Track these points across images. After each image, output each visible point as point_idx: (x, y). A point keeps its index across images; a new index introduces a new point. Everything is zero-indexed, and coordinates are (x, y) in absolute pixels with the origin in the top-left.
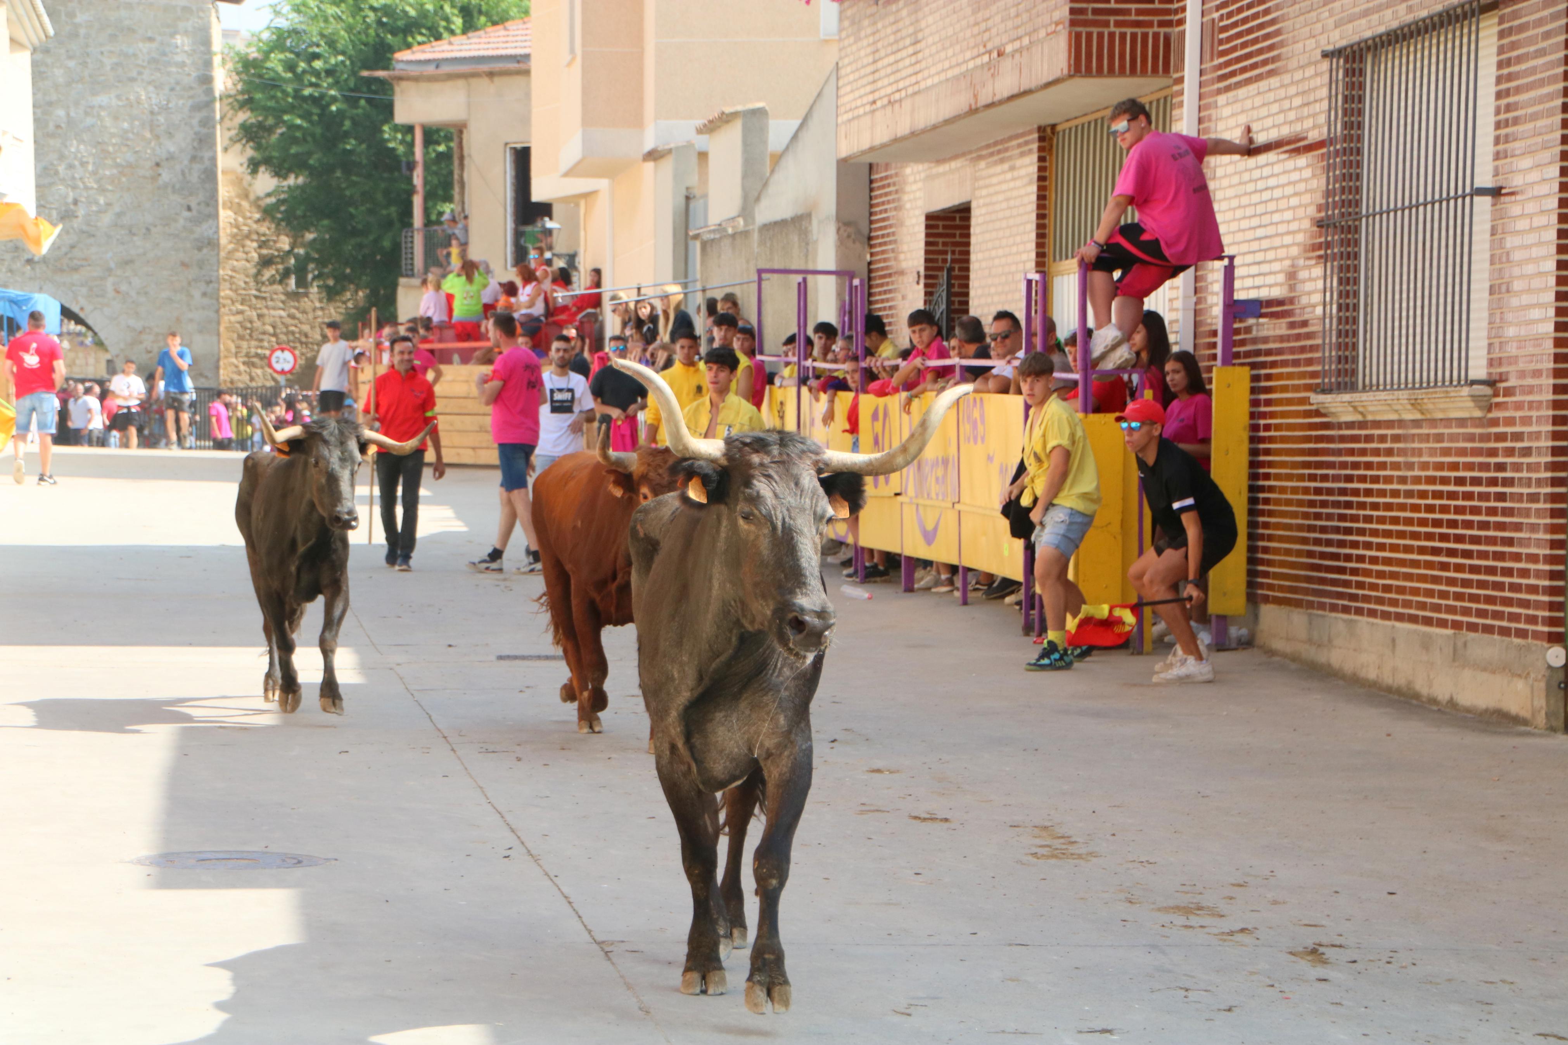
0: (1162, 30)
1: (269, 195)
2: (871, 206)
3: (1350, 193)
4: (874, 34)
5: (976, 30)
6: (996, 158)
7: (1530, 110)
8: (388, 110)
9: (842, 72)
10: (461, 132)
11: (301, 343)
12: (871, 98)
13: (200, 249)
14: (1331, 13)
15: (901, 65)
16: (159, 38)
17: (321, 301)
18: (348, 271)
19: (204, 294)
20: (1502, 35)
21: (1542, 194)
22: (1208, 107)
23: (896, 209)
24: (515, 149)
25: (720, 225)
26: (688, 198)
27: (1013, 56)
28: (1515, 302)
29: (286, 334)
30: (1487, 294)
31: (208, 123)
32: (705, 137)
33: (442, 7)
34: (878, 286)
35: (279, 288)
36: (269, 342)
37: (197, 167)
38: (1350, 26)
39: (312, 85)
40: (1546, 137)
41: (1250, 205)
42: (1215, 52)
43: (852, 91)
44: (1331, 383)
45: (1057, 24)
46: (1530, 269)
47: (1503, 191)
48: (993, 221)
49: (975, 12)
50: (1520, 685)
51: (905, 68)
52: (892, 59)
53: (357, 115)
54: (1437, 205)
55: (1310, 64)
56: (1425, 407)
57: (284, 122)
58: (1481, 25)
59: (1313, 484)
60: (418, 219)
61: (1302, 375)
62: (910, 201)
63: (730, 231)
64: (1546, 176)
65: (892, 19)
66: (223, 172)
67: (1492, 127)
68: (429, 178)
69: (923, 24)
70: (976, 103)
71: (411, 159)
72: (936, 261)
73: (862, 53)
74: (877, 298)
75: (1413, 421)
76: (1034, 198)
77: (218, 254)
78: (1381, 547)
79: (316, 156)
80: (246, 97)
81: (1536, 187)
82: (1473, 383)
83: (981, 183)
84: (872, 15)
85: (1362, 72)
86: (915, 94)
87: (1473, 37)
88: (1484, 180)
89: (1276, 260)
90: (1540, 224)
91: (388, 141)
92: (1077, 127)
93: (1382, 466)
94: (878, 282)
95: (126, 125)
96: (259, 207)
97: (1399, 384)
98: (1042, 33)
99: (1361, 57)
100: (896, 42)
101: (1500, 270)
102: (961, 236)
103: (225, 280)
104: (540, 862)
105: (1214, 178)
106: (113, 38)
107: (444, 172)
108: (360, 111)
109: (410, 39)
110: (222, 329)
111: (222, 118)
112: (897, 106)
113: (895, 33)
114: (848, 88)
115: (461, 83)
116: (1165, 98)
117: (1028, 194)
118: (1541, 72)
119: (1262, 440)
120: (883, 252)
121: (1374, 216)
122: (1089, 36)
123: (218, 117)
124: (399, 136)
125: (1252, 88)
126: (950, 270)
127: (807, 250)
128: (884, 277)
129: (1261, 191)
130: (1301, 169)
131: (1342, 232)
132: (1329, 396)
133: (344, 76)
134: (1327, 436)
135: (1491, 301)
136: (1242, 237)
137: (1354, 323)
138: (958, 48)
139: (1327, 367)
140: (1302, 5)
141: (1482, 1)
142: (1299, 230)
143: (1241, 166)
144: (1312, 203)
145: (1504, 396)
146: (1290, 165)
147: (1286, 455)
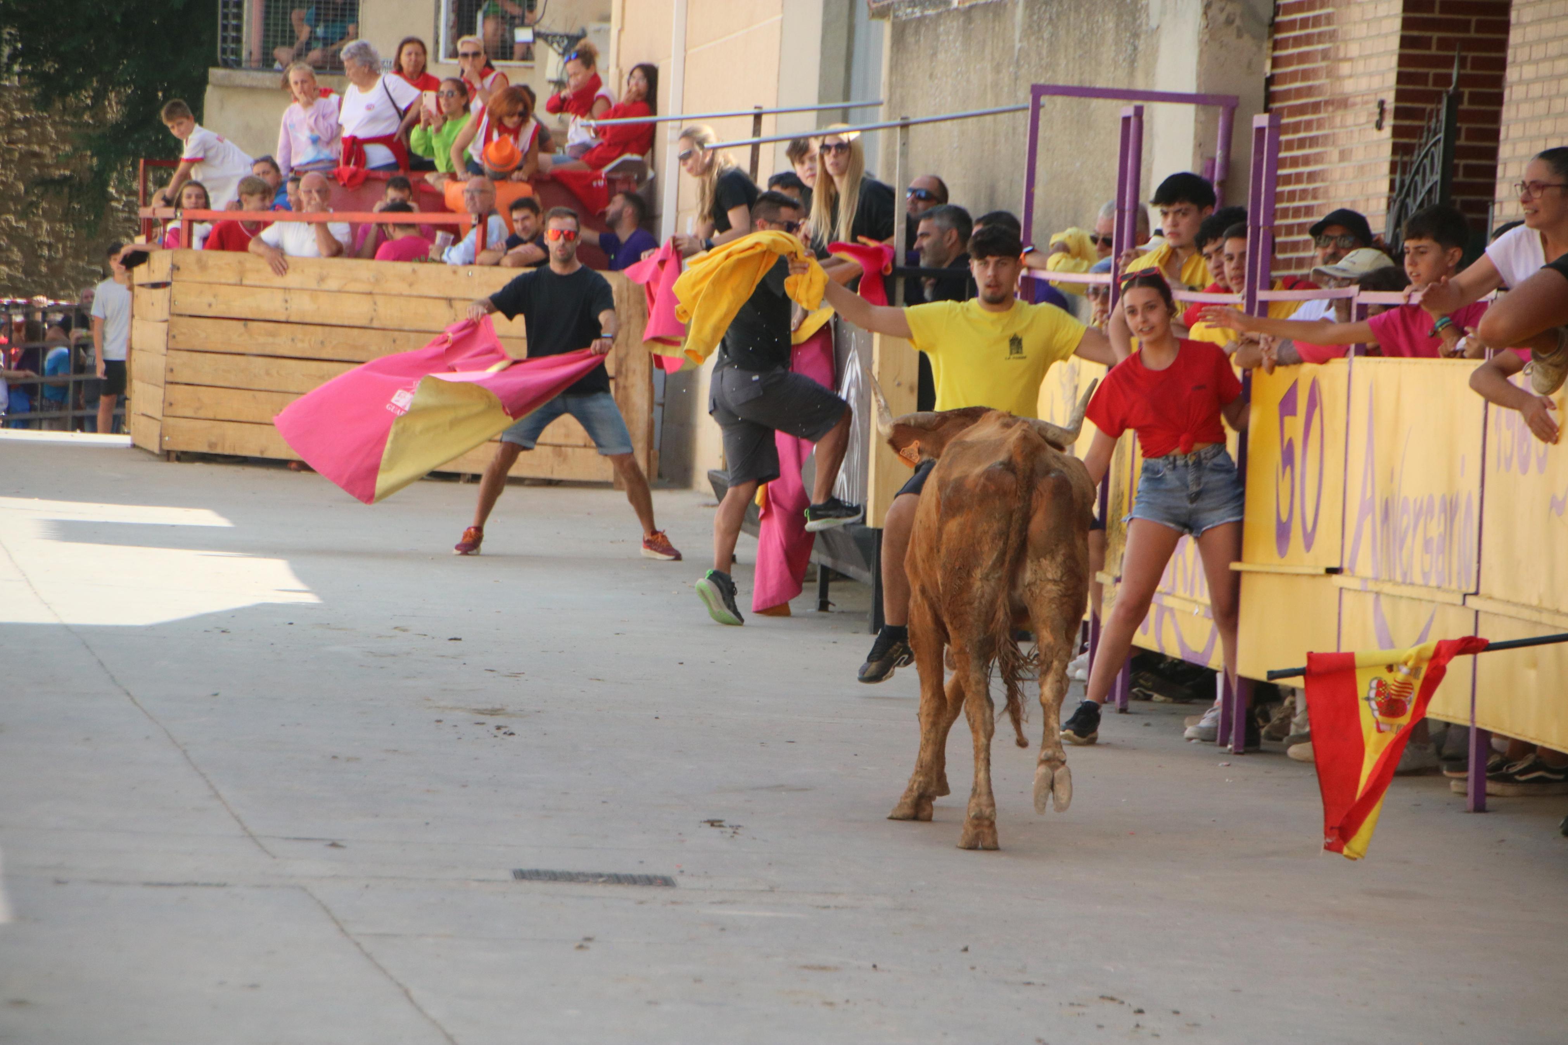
34: (1286, 129)
72: (1422, 79)
102: (1487, 25)
120: (1303, 58)
126: (1455, 100)
127: (1135, 48)
128: (1301, 110)
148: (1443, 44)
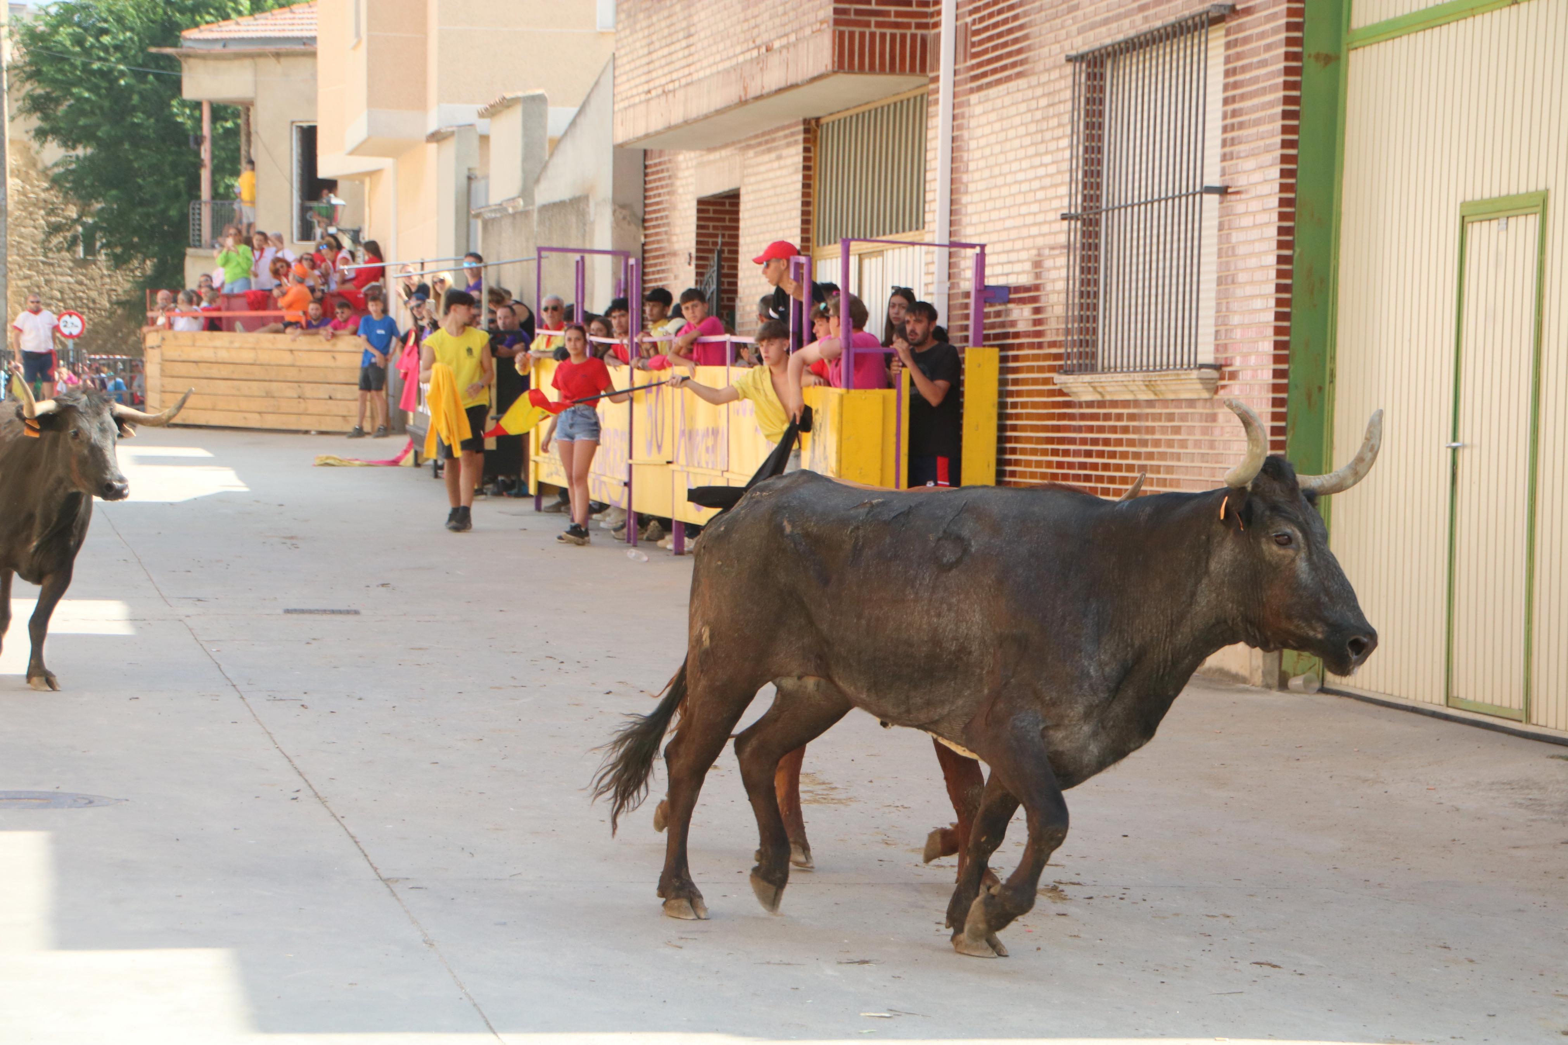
0: (919, 32)
1: (56, 165)
2: (646, 190)
3: (1092, 188)
4: (649, 27)
5: (746, 26)
6: (764, 147)
7: (1254, 116)
8: (176, 86)
9: (619, 62)
10: (248, 110)
11: (89, 308)
12: (646, 88)
14: (1075, 20)
15: (674, 57)
17: (108, 269)
18: (136, 239)
20: (1228, 46)
21: (1264, 193)
22: (961, 105)
23: (669, 193)
24: (301, 127)
25: (501, 205)
26: (469, 178)
27: (780, 52)
28: (1239, 292)
29: (74, 300)
30: (1214, 285)
32: (486, 121)
34: (652, 266)
35: (66, 255)
36: (56, 307)
38: (1091, 34)
39: (100, 59)
40: (1268, 141)
41: (1000, 197)
42: (968, 54)
43: (628, 81)
44: (1074, 365)
45: (822, 22)
46: (1253, 262)
47: (1230, 190)
48: (760, 207)
49: (744, 9)
51: (679, 60)
52: (666, 51)
53: (145, 90)
54: (1170, 202)
55: (1055, 67)
56: (1158, 388)
57: (72, 95)
58: (1210, 37)
59: (1056, 459)
60: (205, 191)
61: (1046, 357)
62: (683, 186)
63: (510, 210)
64: (1268, 178)
65: (666, 13)
66: (11, 141)
67: (1220, 131)
68: (217, 153)
69: (696, 19)
70: (746, 95)
71: (199, 133)
72: (707, 243)
73: (638, 45)
74: (651, 277)
75: (1147, 401)
76: (799, 186)
77: (6, 221)
79: (104, 128)
80: (34, 68)
81: (1259, 187)
82: (1202, 366)
83: (750, 171)
84: (647, 9)
85: (1102, 77)
86: (688, 85)
87: (1203, 47)
88: (1213, 179)
89: (1023, 249)
90: (1263, 221)
91: (177, 115)
92: (839, 120)
93: (1119, 442)
94: (652, 262)
96: (47, 175)
97: (1135, 367)
98: (808, 31)
99: (1102, 63)
100: (670, 35)
101: (1227, 263)
102: (731, 220)
103: (13, 246)
104: (328, 804)
105: (967, 171)
107: (231, 147)
108: (148, 86)
109: (198, 18)
110: (9, 293)
111: (9, 88)
112: (671, 96)
113: (669, 27)
114: (624, 78)
115: (247, 62)
116: (922, 96)
117: (794, 183)
118: (1264, 81)
119: (1010, 417)
120: (657, 234)
121: (1113, 210)
122: (852, 34)
123: (5, 87)
124: (188, 111)
125: (1002, 88)
126: (721, 252)
127: (585, 230)
128: (657, 257)
129: (1010, 185)
130: (1046, 165)
131: (1084, 224)
132: (1071, 377)
133: (133, 52)
134: (1069, 414)
135: (1218, 292)
136: (990, 227)
137: (1095, 310)
138: (728, 43)
139: (1069, 350)
140: (1048, 12)
141: (1211, 15)
142: (1045, 222)
143: (992, 161)
144: (1056, 197)
145: (1230, 379)
146: (1037, 161)
147: (1032, 431)
148: (715, 228)
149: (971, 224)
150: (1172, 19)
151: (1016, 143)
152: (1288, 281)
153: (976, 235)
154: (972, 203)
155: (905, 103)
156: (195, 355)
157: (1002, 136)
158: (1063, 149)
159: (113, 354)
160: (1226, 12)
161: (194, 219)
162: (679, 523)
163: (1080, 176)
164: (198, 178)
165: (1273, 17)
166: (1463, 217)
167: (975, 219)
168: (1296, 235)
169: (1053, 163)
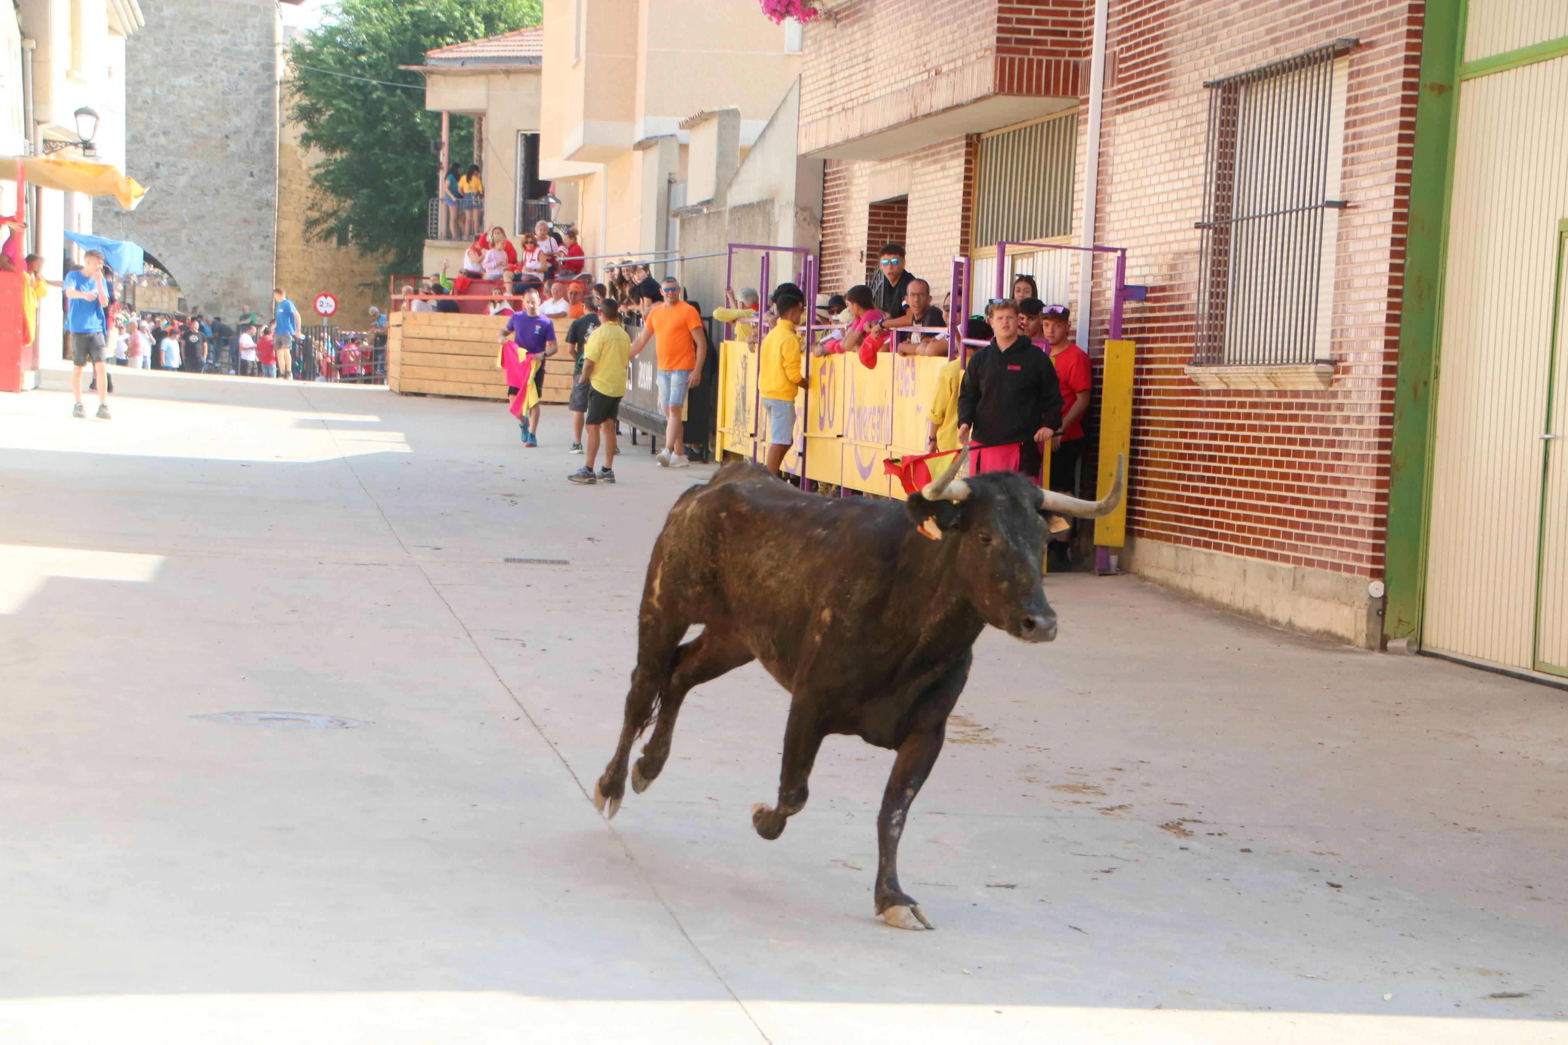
0: (1072, 59)
1: (318, 167)
2: (824, 195)
3: (1223, 201)
4: (832, 51)
5: (918, 52)
6: (930, 159)
7: (1372, 139)
8: (421, 98)
9: (805, 83)
10: (481, 119)
12: (828, 105)
13: (260, 209)
14: (1213, 51)
15: (854, 78)
16: (231, 31)
17: (357, 256)
19: (262, 247)
20: (1351, 76)
21: (1380, 208)
22: (1108, 124)
23: (844, 198)
24: (525, 135)
25: (697, 206)
26: (670, 182)
27: (948, 75)
28: (1354, 296)
30: (1332, 289)
31: (269, 103)
32: (687, 132)
33: (468, 15)
34: (828, 262)
35: (323, 244)
37: (259, 139)
38: (1227, 63)
40: (1385, 162)
41: (1140, 207)
42: (1116, 79)
43: (812, 99)
44: (1202, 358)
45: (986, 50)
46: (1368, 270)
47: (1348, 205)
48: (924, 212)
49: (917, 38)
50: (1346, 611)
51: (858, 81)
52: (846, 73)
53: (394, 102)
54: (1294, 214)
55: (1193, 92)
56: (1278, 380)
57: (333, 105)
58: (1335, 67)
59: (1183, 441)
61: (1179, 350)
62: (857, 192)
63: (705, 211)
64: (1383, 194)
65: (847, 40)
66: (280, 144)
67: (1341, 151)
69: (874, 45)
70: (916, 113)
71: (438, 141)
72: (877, 243)
73: (822, 67)
74: (827, 272)
75: (1268, 391)
76: (961, 193)
78: (1238, 494)
79: (358, 135)
80: (302, 83)
81: (1375, 203)
82: (1319, 361)
83: (917, 179)
84: (831, 36)
85: (1236, 102)
86: (865, 103)
87: (1328, 77)
88: (1333, 194)
89: (1160, 254)
90: (1378, 233)
91: (420, 124)
92: (998, 136)
93: (1241, 427)
94: (828, 258)
95: (201, 103)
96: (309, 175)
97: (1258, 360)
98: (973, 57)
99: (1236, 89)
100: (851, 59)
101: (1344, 269)
102: (898, 223)
105: (1111, 183)
106: (193, 29)
107: (465, 152)
109: (440, 40)
111: (281, 99)
112: (850, 112)
113: (850, 52)
114: (809, 96)
115: (482, 79)
116: (1073, 116)
117: (957, 190)
118: (1383, 108)
119: (1143, 402)
120: (833, 234)
121: (1242, 221)
122: (1012, 61)
123: (278, 99)
124: (429, 121)
125: (1145, 110)
127: (770, 230)
128: (833, 254)
129: (1149, 196)
130: (1183, 179)
131: (1215, 232)
132: (1200, 368)
133: (384, 70)
134: (1197, 401)
135: (1335, 295)
136: (1130, 233)
137: (1223, 309)
138: (902, 66)
139: (1199, 344)
140: (1189, 43)
141: (1337, 48)
142: (1180, 230)
143: (1134, 175)
144: (1191, 208)
145: (1343, 373)
146: (1174, 175)
147: (1163, 415)
149: (1113, 230)
150: (1300, 51)
151: (1157, 159)
152: (1399, 287)
153: (1117, 240)
154: (1114, 211)
155: (1057, 122)
156: (430, 333)
157: (1144, 153)
158: (1199, 165)
159: (361, 330)
160: (1350, 46)
161: (432, 215)
162: (846, 489)
163: (1213, 190)
164: (437, 178)
165: (1394, 50)
166: (1561, 233)
167: (1117, 226)
168: (1408, 246)
169: (1189, 177)
